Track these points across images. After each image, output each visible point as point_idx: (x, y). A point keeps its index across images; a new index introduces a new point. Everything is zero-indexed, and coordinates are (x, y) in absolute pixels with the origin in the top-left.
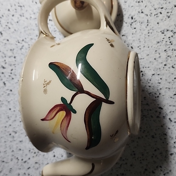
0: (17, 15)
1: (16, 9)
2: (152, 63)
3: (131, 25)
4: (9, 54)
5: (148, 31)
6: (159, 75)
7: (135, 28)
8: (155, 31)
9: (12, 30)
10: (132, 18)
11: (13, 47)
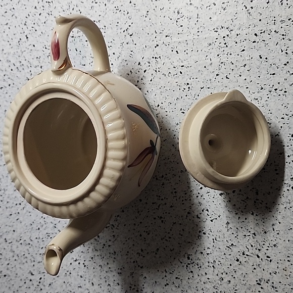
0: (44, 14)
1: (43, 7)
2: (201, 72)
3: (177, 22)
4: (35, 63)
5: (198, 29)
6: (209, 88)
7: (181, 26)
8: (207, 29)
9: (39, 32)
10: (178, 13)
11: (40, 54)
